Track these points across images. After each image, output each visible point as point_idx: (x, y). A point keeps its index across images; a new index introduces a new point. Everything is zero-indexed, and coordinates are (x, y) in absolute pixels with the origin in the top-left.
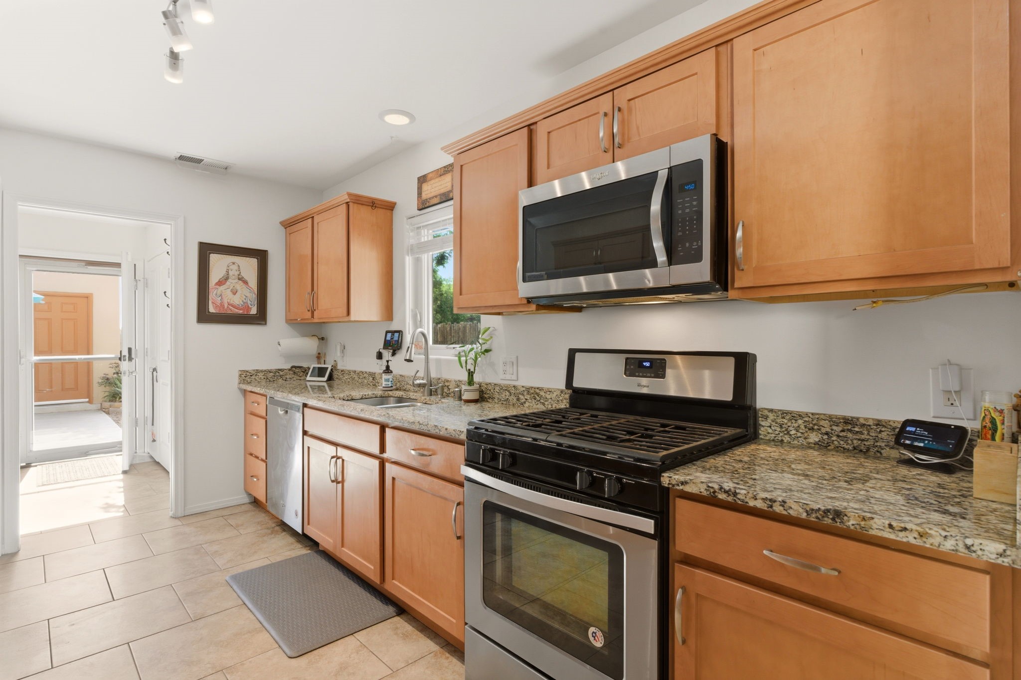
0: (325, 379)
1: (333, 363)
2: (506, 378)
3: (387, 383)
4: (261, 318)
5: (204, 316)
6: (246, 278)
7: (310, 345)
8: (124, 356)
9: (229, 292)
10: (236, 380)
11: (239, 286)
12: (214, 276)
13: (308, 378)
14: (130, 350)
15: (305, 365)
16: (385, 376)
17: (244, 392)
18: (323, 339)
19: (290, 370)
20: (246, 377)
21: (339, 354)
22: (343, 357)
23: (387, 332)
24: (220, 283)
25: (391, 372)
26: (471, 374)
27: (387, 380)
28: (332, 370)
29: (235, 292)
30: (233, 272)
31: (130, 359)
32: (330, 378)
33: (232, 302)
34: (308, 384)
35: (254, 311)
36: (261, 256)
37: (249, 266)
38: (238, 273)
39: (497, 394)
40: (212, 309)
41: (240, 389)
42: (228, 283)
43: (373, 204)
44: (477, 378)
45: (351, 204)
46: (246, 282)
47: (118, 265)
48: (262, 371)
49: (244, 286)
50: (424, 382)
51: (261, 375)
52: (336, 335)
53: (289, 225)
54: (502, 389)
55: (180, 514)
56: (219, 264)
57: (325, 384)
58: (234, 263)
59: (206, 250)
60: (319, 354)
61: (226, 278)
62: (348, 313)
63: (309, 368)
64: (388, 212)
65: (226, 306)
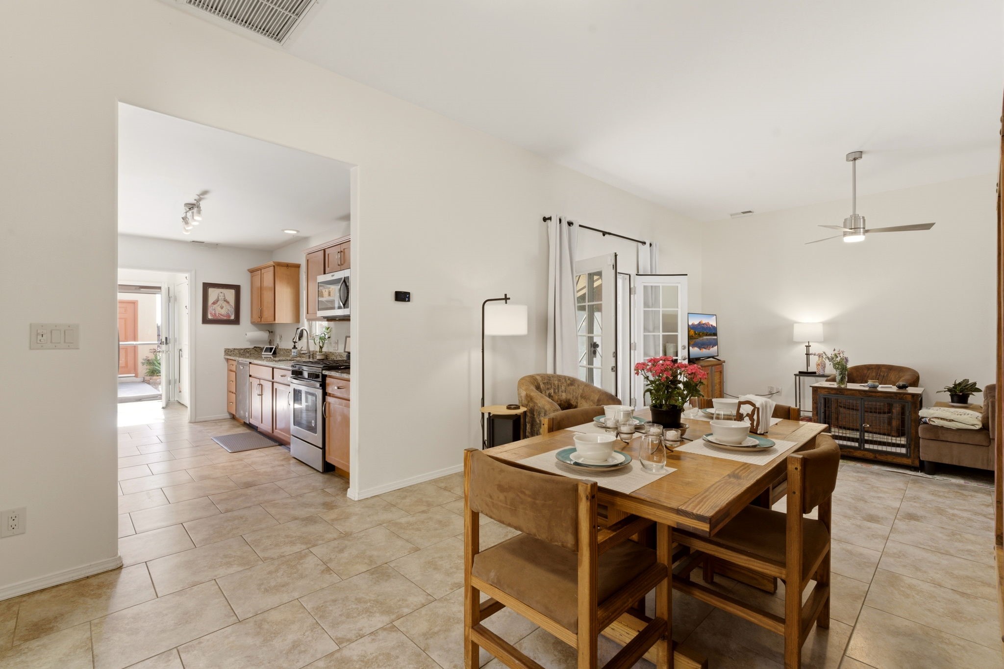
0: (272, 353)
1: (276, 345)
3: (294, 354)
4: (236, 321)
5: (206, 320)
6: (228, 300)
7: (263, 335)
8: (163, 342)
9: (219, 308)
10: (223, 353)
11: (225, 304)
12: (211, 300)
13: (263, 353)
14: (166, 338)
15: (262, 346)
16: (293, 351)
17: (227, 360)
18: (272, 332)
19: (253, 349)
20: (228, 352)
21: (278, 340)
22: (281, 342)
23: (297, 329)
24: (214, 303)
25: (297, 348)
26: (321, 348)
28: (275, 348)
29: (222, 308)
30: (221, 297)
31: (167, 343)
32: (275, 353)
33: (220, 313)
34: (263, 356)
35: (233, 317)
36: (237, 289)
37: (230, 294)
38: (224, 297)
40: (210, 317)
41: (225, 359)
42: (218, 303)
43: (287, 266)
45: (276, 266)
46: (228, 302)
47: (160, 288)
48: (237, 349)
49: (227, 304)
51: (236, 351)
52: (278, 331)
53: (252, 271)
56: (213, 293)
57: (271, 356)
58: (221, 293)
59: (206, 286)
60: (270, 340)
61: (217, 301)
62: (275, 320)
63: (264, 348)
64: (297, 269)
65: (217, 315)
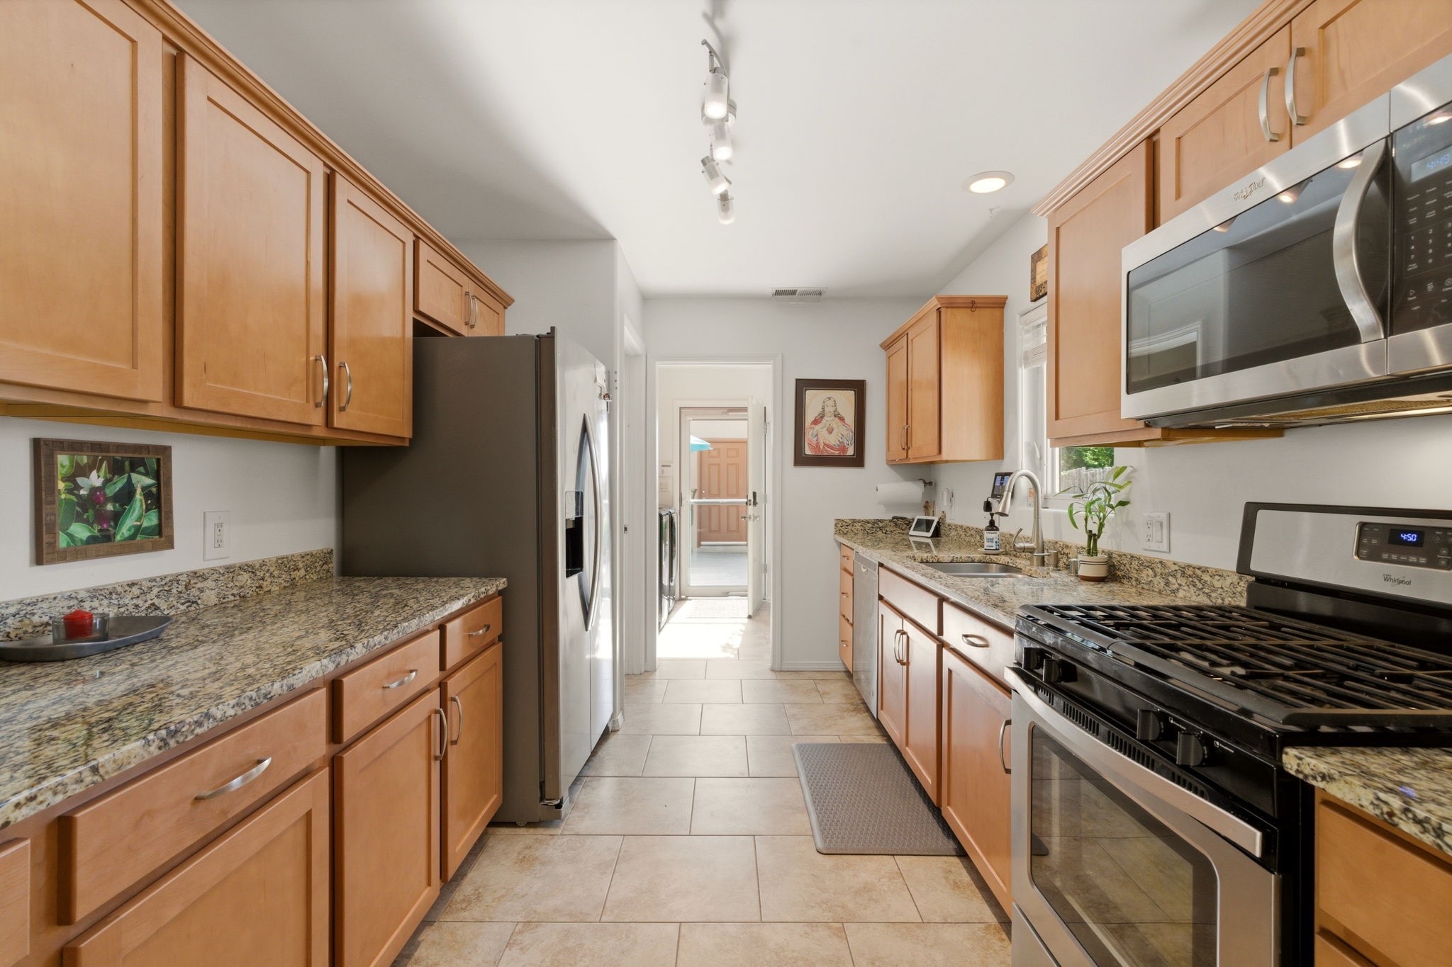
0: (930, 534)
1: (940, 515)
2: (1151, 549)
3: (990, 544)
4: (857, 460)
5: (801, 459)
6: (842, 414)
7: (914, 491)
8: (750, 500)
9: (824, 432)
10: (832, 529)
11: (836, 423)
12: (810, 415)
13: (912, 532)
14: (754, 494)
15: (909, 516)
16: (987, 535)
17: (840, 544)
18: (930, 483)
19: (890, 521)
20: (844, 527)
21: (945, 503)
22: (951, 507)
23: (997, 475)
24: (816, 422)
26: (1093, 537)
27: (991, 540)
28: (938, 523)
29: (830, 431)
30: (829, 409)
31: (755, 503)
32: (937, 534)
33: (828, 442)
34: (912, 539)
35: (850, 451)
36: (858, 387)
37: (845, 400)
38: (834, 409)
39: (1135, 572)
40: (808, 451)
41: (837, 541)
42: (824, 421)
43: (973, 304)
44: (1102, 544)
45: (943, 310)
46: (842, 419)
47: (745, 409)
48: (859, 521)
49: (840, 423)
50: (1033, 545)
51: (858, 526)
52: (946, 480)
53: (887, 346)
54: (1142, 564)
55: (777, 668)
56: (814, 399)
57: (929, 541)
58: (830, 399)
59: (803, 386)
60: (927, 502)
61: (822, 416)
62: (940, 451)
63: (913, 519)
64: (997, 312)
65: (821, 447)
